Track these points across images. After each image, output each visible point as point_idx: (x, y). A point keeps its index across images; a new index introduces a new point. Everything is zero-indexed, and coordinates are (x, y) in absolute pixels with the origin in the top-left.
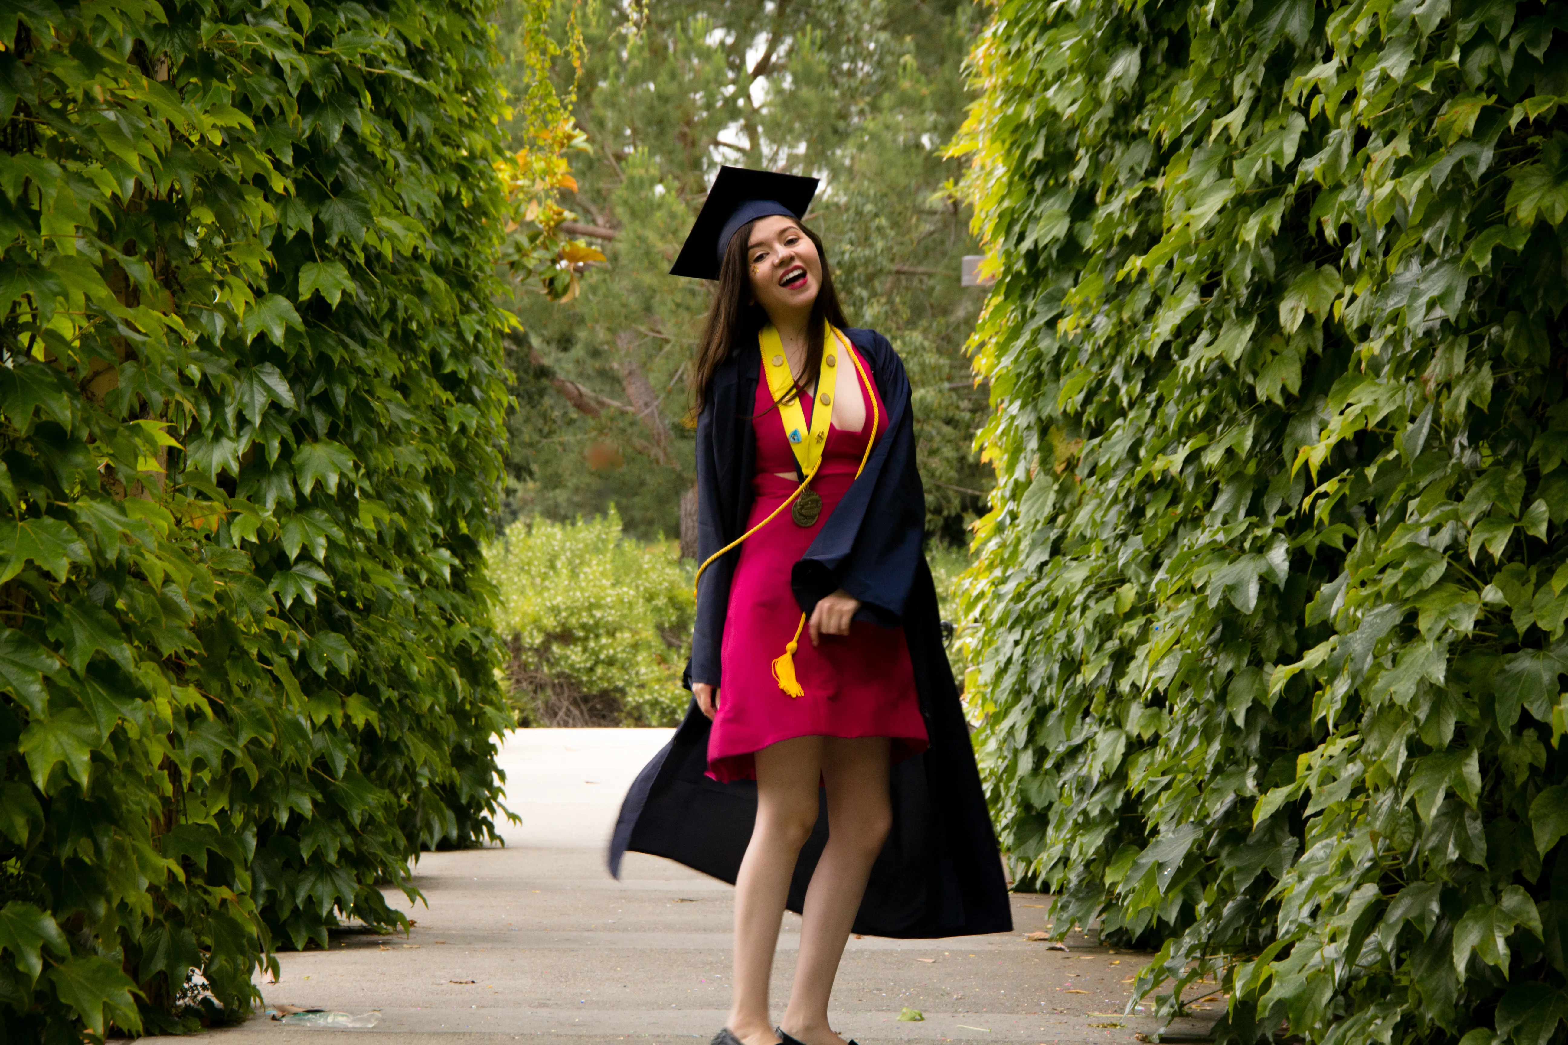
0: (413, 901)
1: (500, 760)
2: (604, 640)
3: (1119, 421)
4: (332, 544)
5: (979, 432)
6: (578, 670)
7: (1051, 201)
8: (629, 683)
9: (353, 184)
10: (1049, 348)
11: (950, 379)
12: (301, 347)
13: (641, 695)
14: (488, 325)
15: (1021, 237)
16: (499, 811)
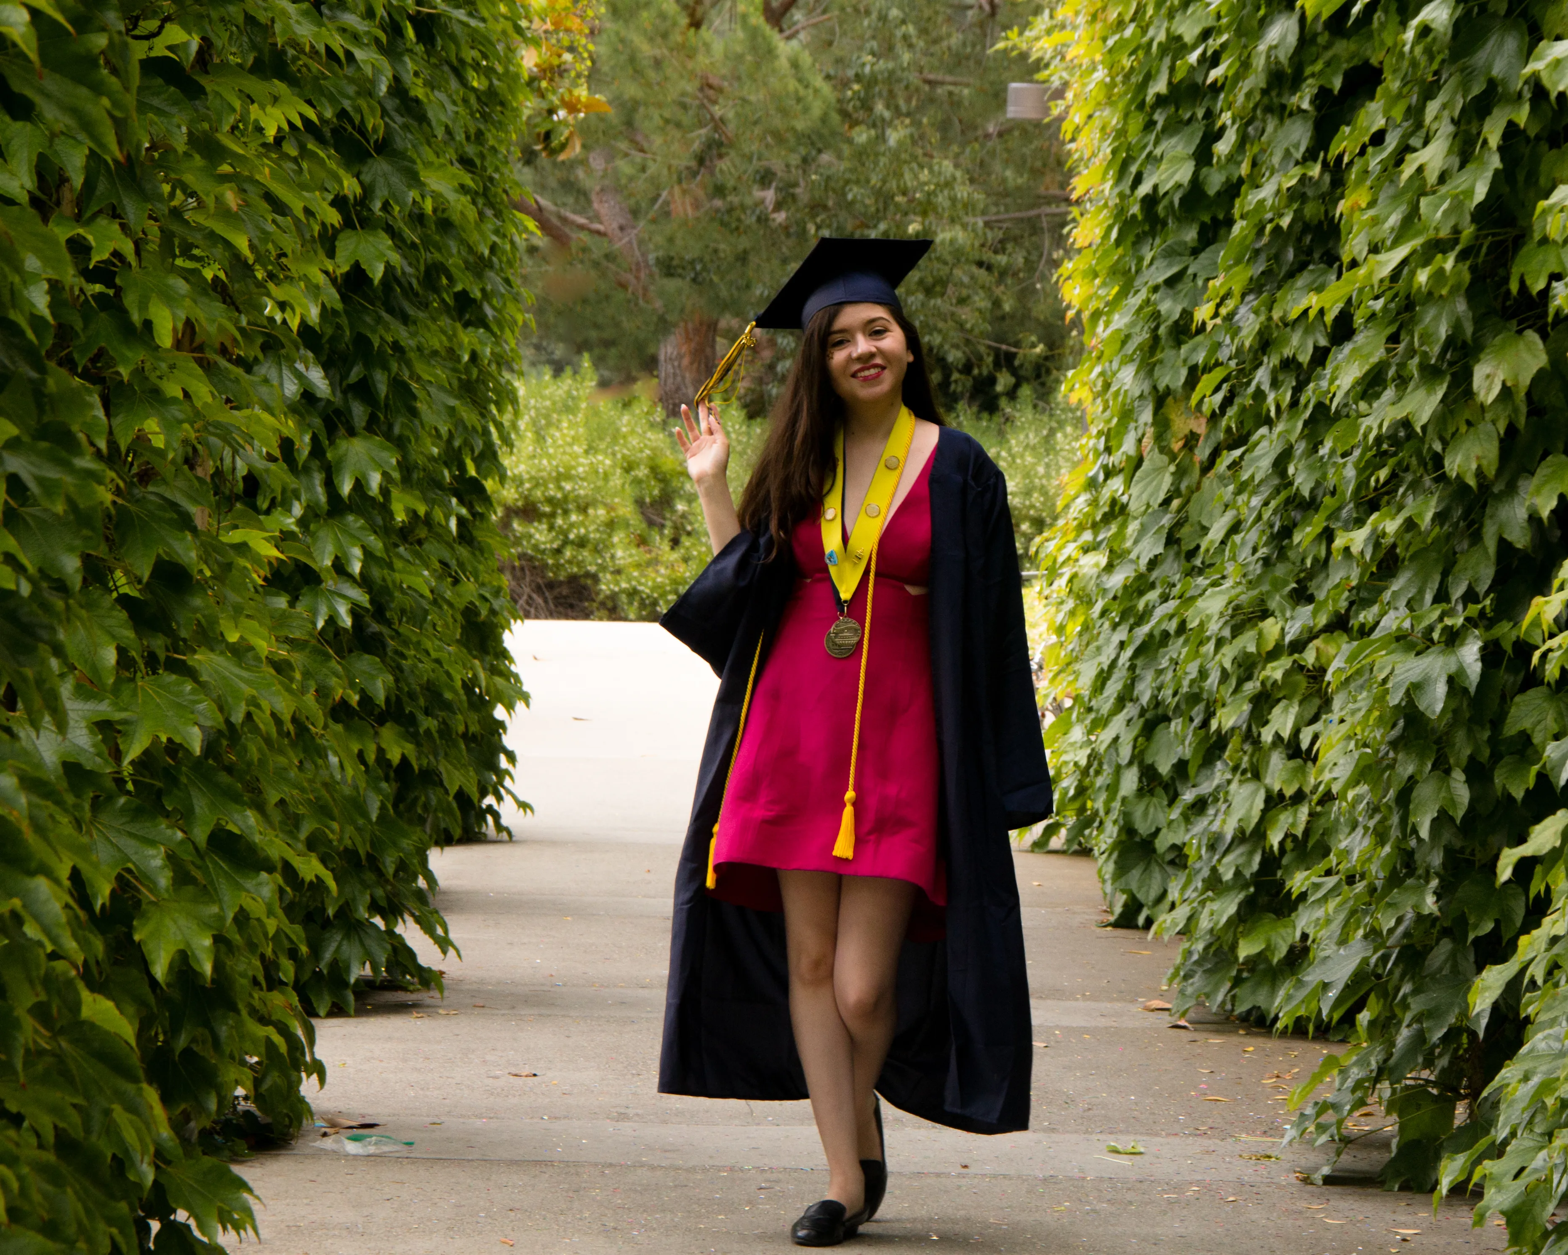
0: (445, 952)
1: (508, 741)
2: (574, 517)
3: (1264, 430)
4: (368, 555)
5: (1070, 373)
6: (543, 552)
7: (1173, 141)
8: (603, 568)
9: (398, 140)
10: (1170, 313)
11: (984, 213)
12: (339, 327)
13: (617, 583)
14: (504, 236)
15: (1138, 180)
16: (507, 798)
